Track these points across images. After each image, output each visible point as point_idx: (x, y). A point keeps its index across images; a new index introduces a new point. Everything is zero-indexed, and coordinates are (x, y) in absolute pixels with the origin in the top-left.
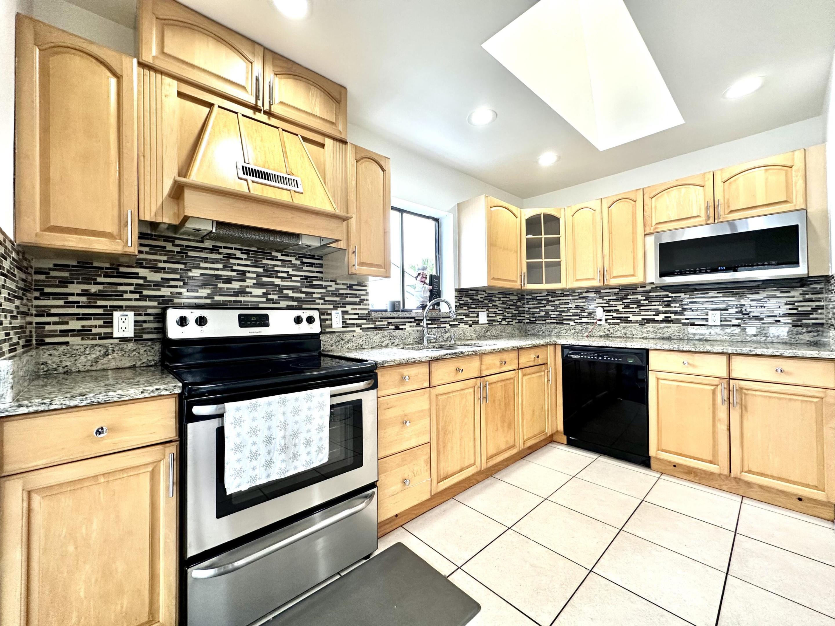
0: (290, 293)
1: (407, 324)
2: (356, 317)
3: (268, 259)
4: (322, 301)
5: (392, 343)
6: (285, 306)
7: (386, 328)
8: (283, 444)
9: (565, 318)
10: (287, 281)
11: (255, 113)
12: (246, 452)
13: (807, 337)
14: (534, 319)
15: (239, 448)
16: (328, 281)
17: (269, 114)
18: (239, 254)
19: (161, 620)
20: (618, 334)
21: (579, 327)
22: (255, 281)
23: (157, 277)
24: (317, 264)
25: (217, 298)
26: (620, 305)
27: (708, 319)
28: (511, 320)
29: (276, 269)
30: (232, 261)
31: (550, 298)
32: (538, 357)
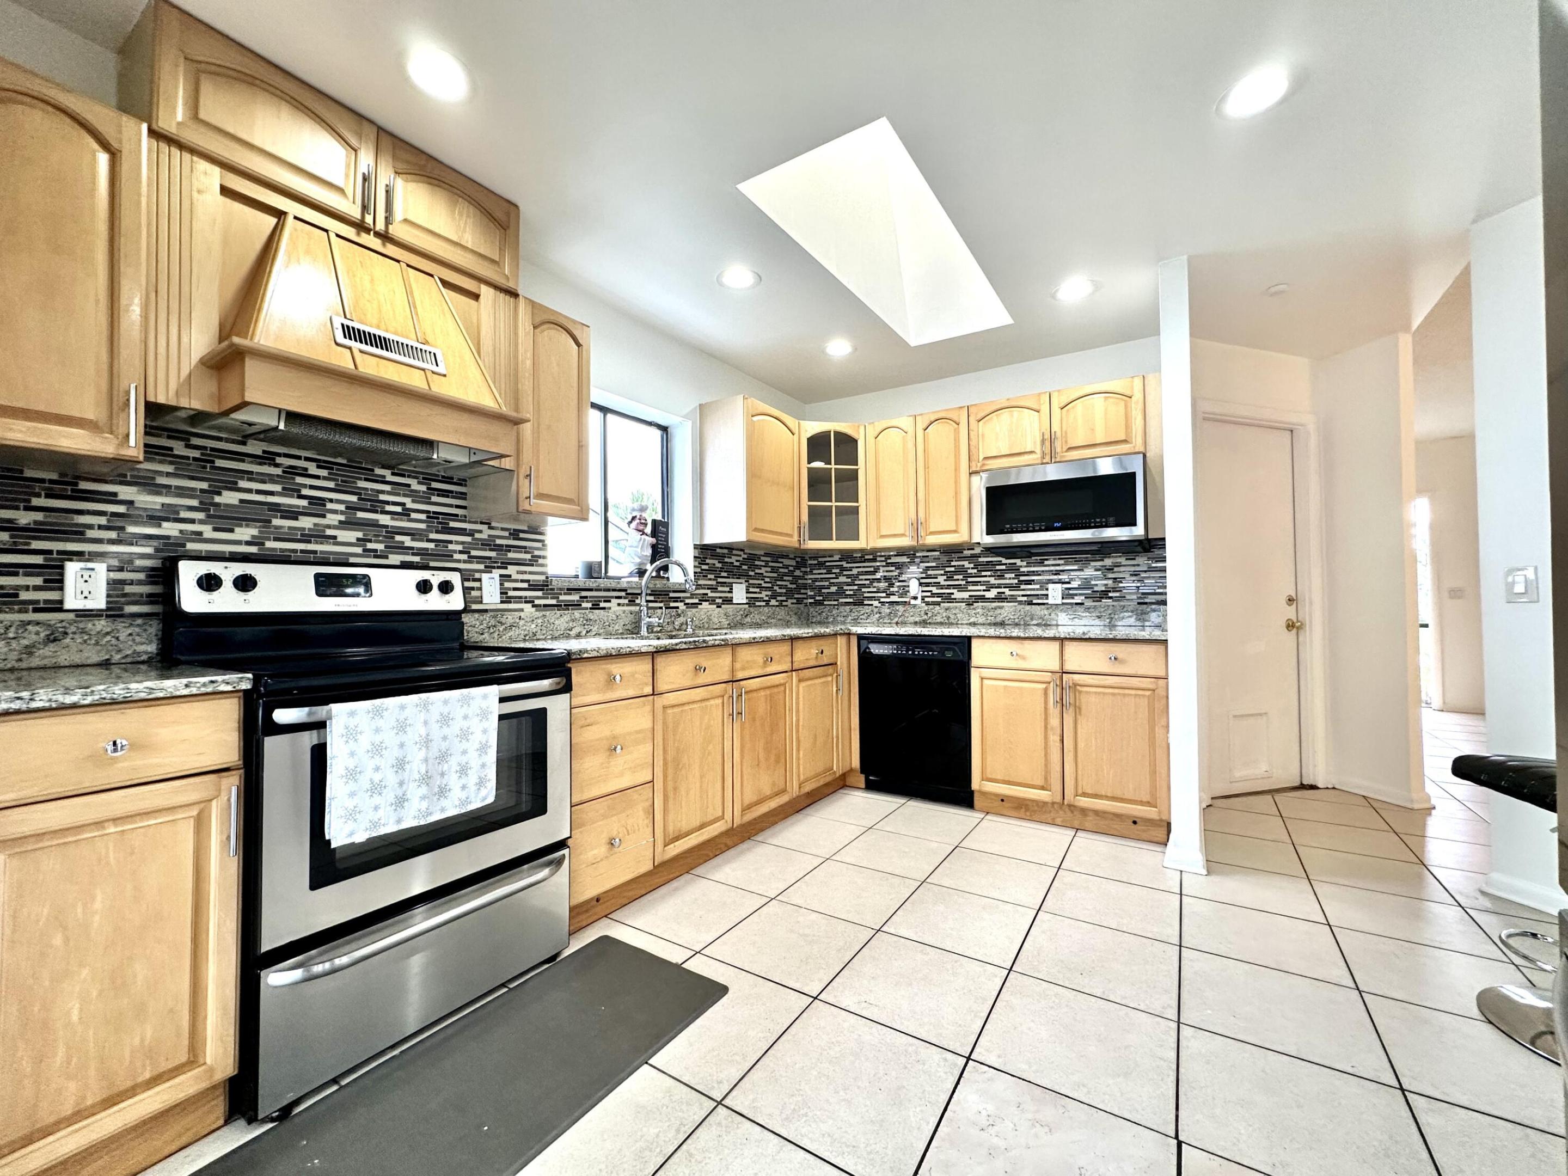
0: (407, 541)
1: (612, 600)
2: (525, 585)
3: (366, 480)
4: (465, 557)
5: (587, 632)
6: (398, 563)
7: (577, 606)
8: (423, 771)
9: (866, 595)
10: (401, 520)
11: (358, 234)
12: (364, 782)
14: (821, 598)
15: (352, 775)
16: (475, 523)
17: (385, 237)
18: (312, 469)
19: (209, 1061)
20: (939, 619)
21: (886, 610)
22: (342, 518)
23: (154, 501)
24: (456, 493)
25: (270, 544)
26: (942, 575)
27: (1047, 595)
28: (784, 598)
29: (382, 497)
30: (299, 480)
31: (845, 565)
32: (822, 652)
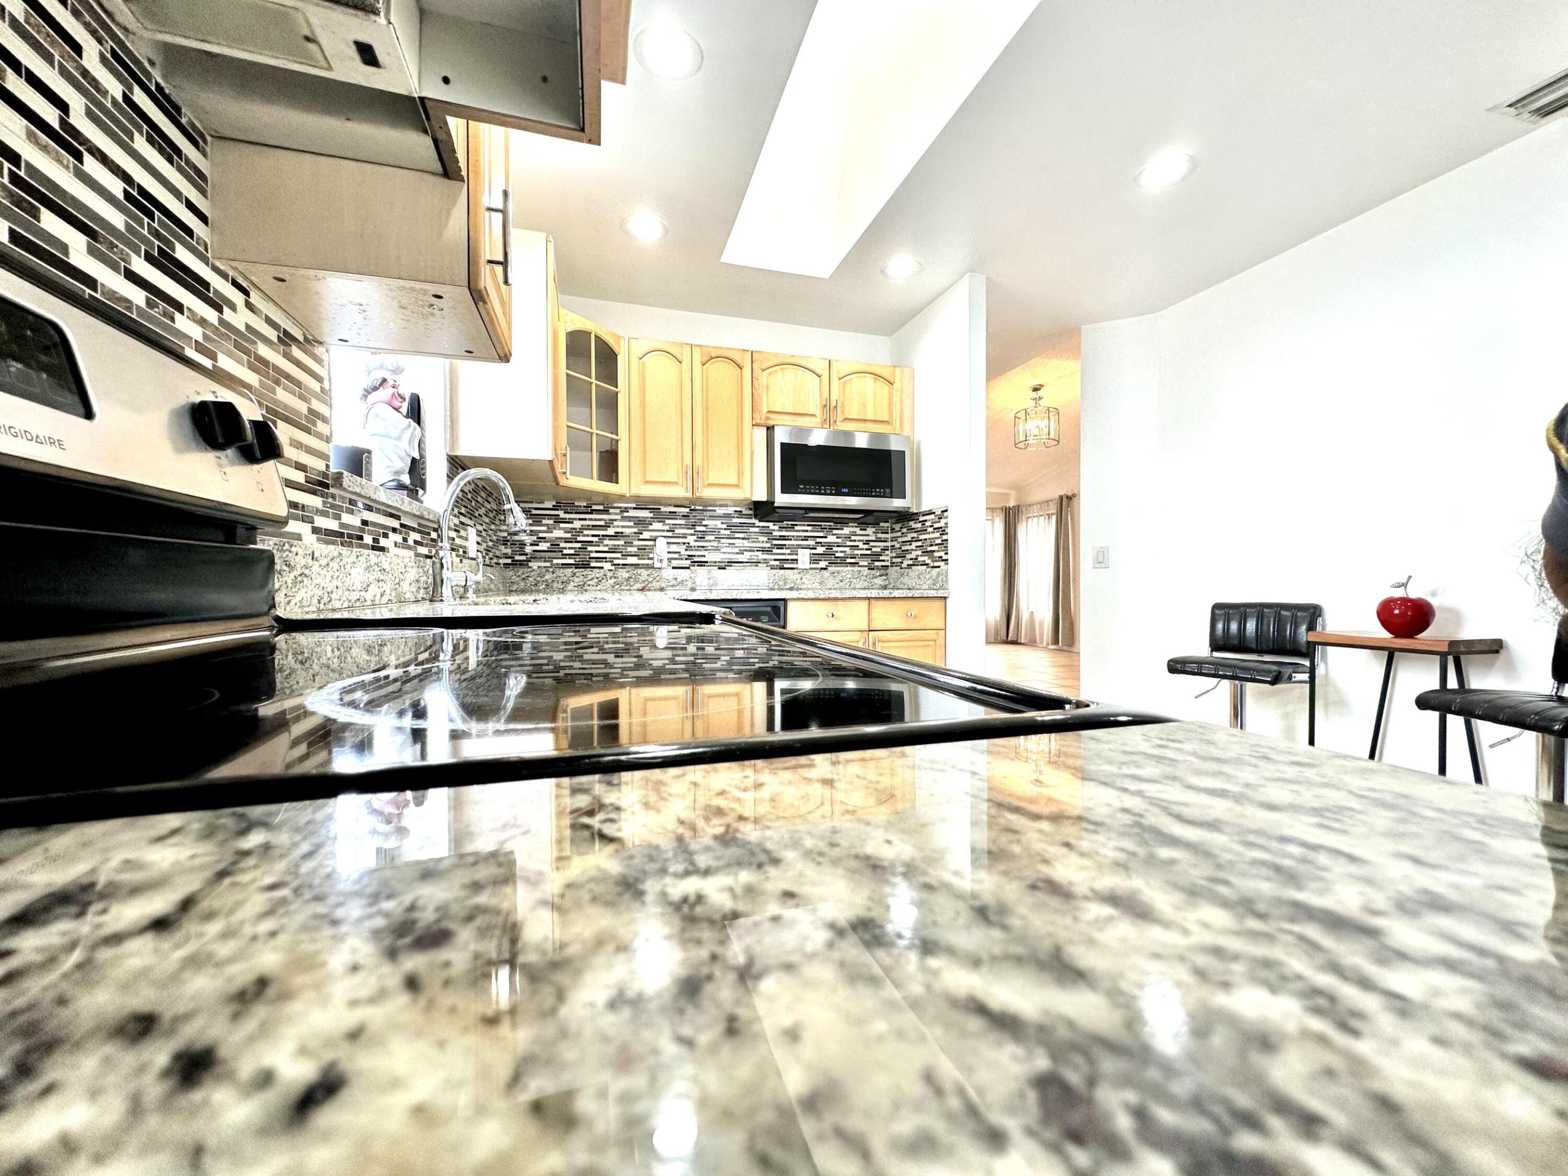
5: (382, 596)
9: (593, 555)
13: (879, 581)
14: (524, 558)
16: (223, 274)
24: (187, 160)
26: (691, 535)
27: (797, 560)
